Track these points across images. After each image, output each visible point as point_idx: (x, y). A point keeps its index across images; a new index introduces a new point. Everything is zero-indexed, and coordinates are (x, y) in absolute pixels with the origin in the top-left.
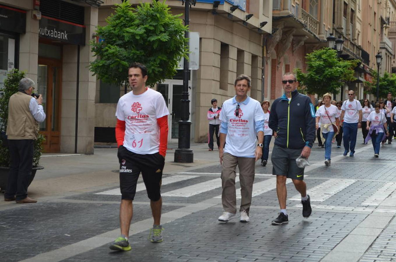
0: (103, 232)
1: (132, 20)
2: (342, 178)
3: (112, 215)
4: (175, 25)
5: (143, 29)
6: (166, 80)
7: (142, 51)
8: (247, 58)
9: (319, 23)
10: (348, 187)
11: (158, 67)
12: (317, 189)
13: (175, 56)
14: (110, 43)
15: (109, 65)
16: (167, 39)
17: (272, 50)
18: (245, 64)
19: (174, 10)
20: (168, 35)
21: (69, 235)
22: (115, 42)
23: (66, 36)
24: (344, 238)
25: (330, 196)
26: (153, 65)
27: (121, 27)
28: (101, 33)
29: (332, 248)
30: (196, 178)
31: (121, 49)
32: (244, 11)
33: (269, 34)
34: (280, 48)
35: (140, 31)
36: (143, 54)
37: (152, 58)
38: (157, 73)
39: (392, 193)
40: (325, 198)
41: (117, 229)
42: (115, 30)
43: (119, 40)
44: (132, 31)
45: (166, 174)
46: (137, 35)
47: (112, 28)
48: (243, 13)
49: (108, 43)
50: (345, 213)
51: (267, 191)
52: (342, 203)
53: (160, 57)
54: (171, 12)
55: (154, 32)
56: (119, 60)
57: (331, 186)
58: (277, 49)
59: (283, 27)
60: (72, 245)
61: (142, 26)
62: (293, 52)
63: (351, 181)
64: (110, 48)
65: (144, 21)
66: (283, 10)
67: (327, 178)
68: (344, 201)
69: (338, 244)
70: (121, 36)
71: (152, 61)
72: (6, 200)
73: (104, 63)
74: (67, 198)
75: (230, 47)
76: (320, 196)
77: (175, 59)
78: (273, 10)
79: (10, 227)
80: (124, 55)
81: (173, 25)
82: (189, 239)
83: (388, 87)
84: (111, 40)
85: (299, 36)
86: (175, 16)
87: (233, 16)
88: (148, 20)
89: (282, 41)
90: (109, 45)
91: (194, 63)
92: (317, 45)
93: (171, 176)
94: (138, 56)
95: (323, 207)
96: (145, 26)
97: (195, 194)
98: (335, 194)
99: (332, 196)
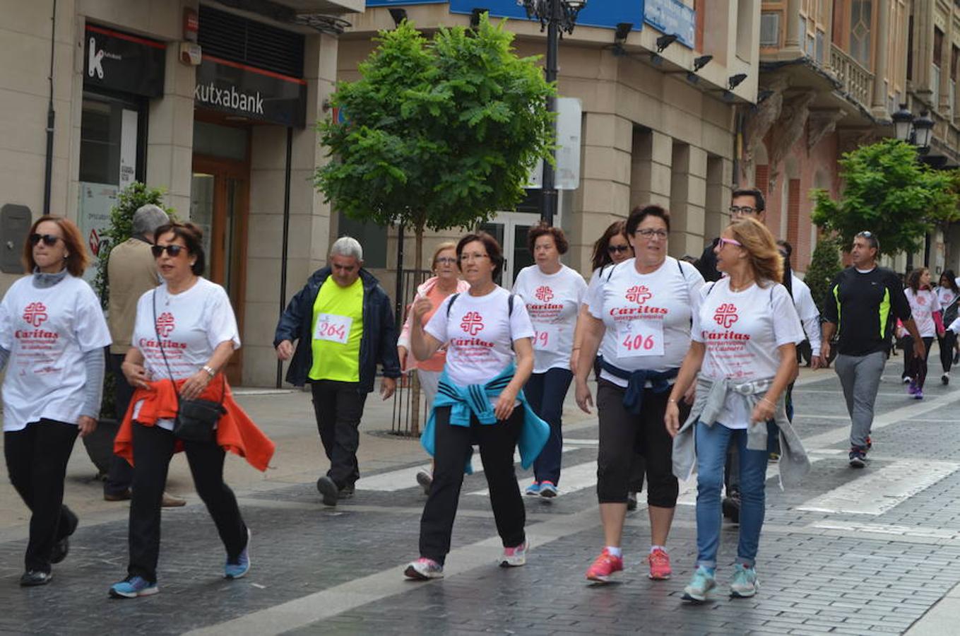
0: (345, 581)
1: (419, 66)
2: (927, 458)
3: (365, 538)
4: (524, 80)
5: (449, 90)
6: (499, 213)
7: (444, 143)
8: (697, 163)
9: (873, 80)
10: (941, 481)
11: (483, 183)
12: (866, 484)
13: (521, 156)
14: (365, 124)
15: (363, 174)
16: (507, 117)
17: (758, 143)
18: (691, 178)
19: (522, 44)
20: (509, 107)
21: (262, 587)
22: (377, 119)
23: (259, 106)
24: (932, 606)
25: (898, 502)
26: (470, 177)
27: (392, 84)
28: (343, 98)
29: (903, 630)
31: (390, 138)
32: (690, 49)
33: (751, 104)
34: (776, 139)
35: (442, 94)
36: (445, 149)
37: (469, 161)
38: (479, 196)
40: (886, 507)
41: (377, 573)
42: (378, 90)
43: (388, 115)
44: (421, 95)
46: (431, 103)
47: (370, 87)
48: (686, 52)
49: (361, 122)
50: (934, 545)
52: (927, 519)
53: (488, 158)
54: (514, 49)
55: (474, 99)
56: (386, 164)
57: (898, 477)
58: (769, 140)
59: (785, 86)
60: (270, 610)
61: (445, 83)
62: (808, 148)
63: (949, 468)
64: (364, 135)
65: (451, 71)
66: (787, 45)
67: (891, 459)
68: (933, 514)
69: (918, 619)
70: (393, 106)
71: (469, 168)
72: (107, 499)
73: (350, 171)
74: (257, 496)
75: (655, 136)
76: (873, 501)
77: (522, 164)
78: (762, 46)
79: (121, 565)
80: (398, 152)
81: (521, 81)
82: (551, 600)
84: (369, 116)
85: (823, 111)
86: (525, 59)
87: (662, 58)
88: (460, 68)
89: (782, 122)
90: (365, 128)
91: (567, 173)
92: (868, 132)
94: (432, 154)
95: (881, 530)
96: (453, 82)
98: (910, 498)
99: (903, 502)
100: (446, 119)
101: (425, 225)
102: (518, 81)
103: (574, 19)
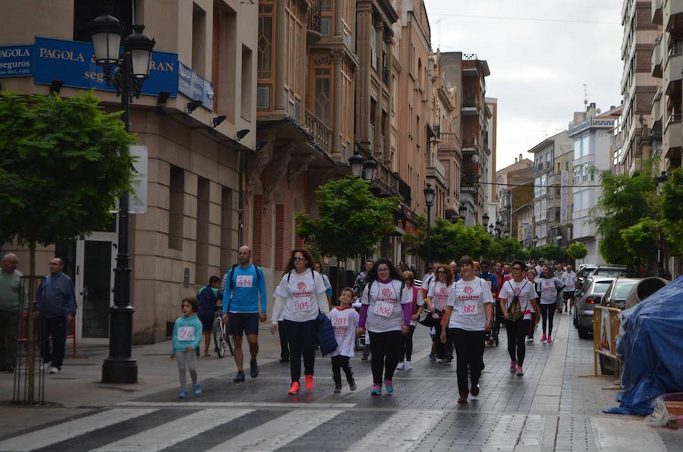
2: (418, 408)
4: (112, 132)
5: (54, 140)
7: (51, 179)
8: (215, 194)
9: (331, 134)
10: (437, 426)
11: (80, 208)
12: (386, 431)
16: (97, 158)
17: (256, 180)
18: (211, 204)
19: (107, 107)
20: (99, 151)
25: (416, 444)
26: (69, 204)
27: (10, 136)
30: (154, 414)
31: (10, 175)
32: (210, 111)
33: (252, 151)
34: (268, 177)
35: (47, 143)
36: (53, 184)
37: (68, 192)
38: (77, 218)
39: (520, 434)
40: (410, 449)
43: (7, 158)
44: (31, 143)
45: (94, 407)
46: (43, 149)
48: (208, 113)
51: (297, 437)
53: (82, 189)
54: (101, 108)
55: (72, 146)
56: (8, 195)
57: (406, 424)
58: (263, 178)
59: (274, 139)
61: (51, 135)
62: (289, 182)
63: (436, 414)
65: (55, 125)
66: (275, 109)
70: (12, 151)
71: (68, 197)
75: (186, 173)
76: (398, 444)
77: (110, 194)
78: (258, 110)
80: (17, 186)
81: (110, 133)
83: (445, 244)
85: (300, 156)
86: (111, 115)
87: (191, 118)
88: (62, 123)
89: (273, 164)
91: (138, 202)
92: (330, 171)
93: (106, 410)
94: (43, 188)
96: (57, 135)
97: (166, 446)
98: (422, 441)
99: (419, 444)
100: (52, 161)
101: (37, 242)
102: (107, 133)
103: (140, 87)
